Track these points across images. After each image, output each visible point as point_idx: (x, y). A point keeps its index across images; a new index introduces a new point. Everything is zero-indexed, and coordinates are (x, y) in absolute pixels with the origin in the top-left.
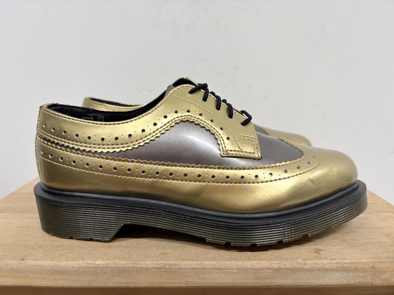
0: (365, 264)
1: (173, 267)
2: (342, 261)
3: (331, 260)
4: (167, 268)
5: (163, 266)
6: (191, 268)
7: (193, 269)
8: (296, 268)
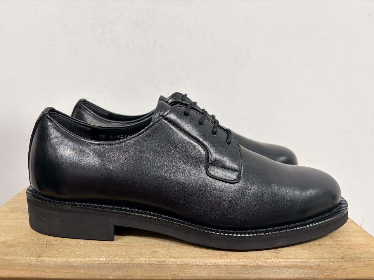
0: (312, 263)
1: (162, 263)
2: (295, 260)
3: (286, 259)
4: (157, 264)
5: (154, 263)
6: (176, 264)
7: (178, 265)
8: (259, 265)
